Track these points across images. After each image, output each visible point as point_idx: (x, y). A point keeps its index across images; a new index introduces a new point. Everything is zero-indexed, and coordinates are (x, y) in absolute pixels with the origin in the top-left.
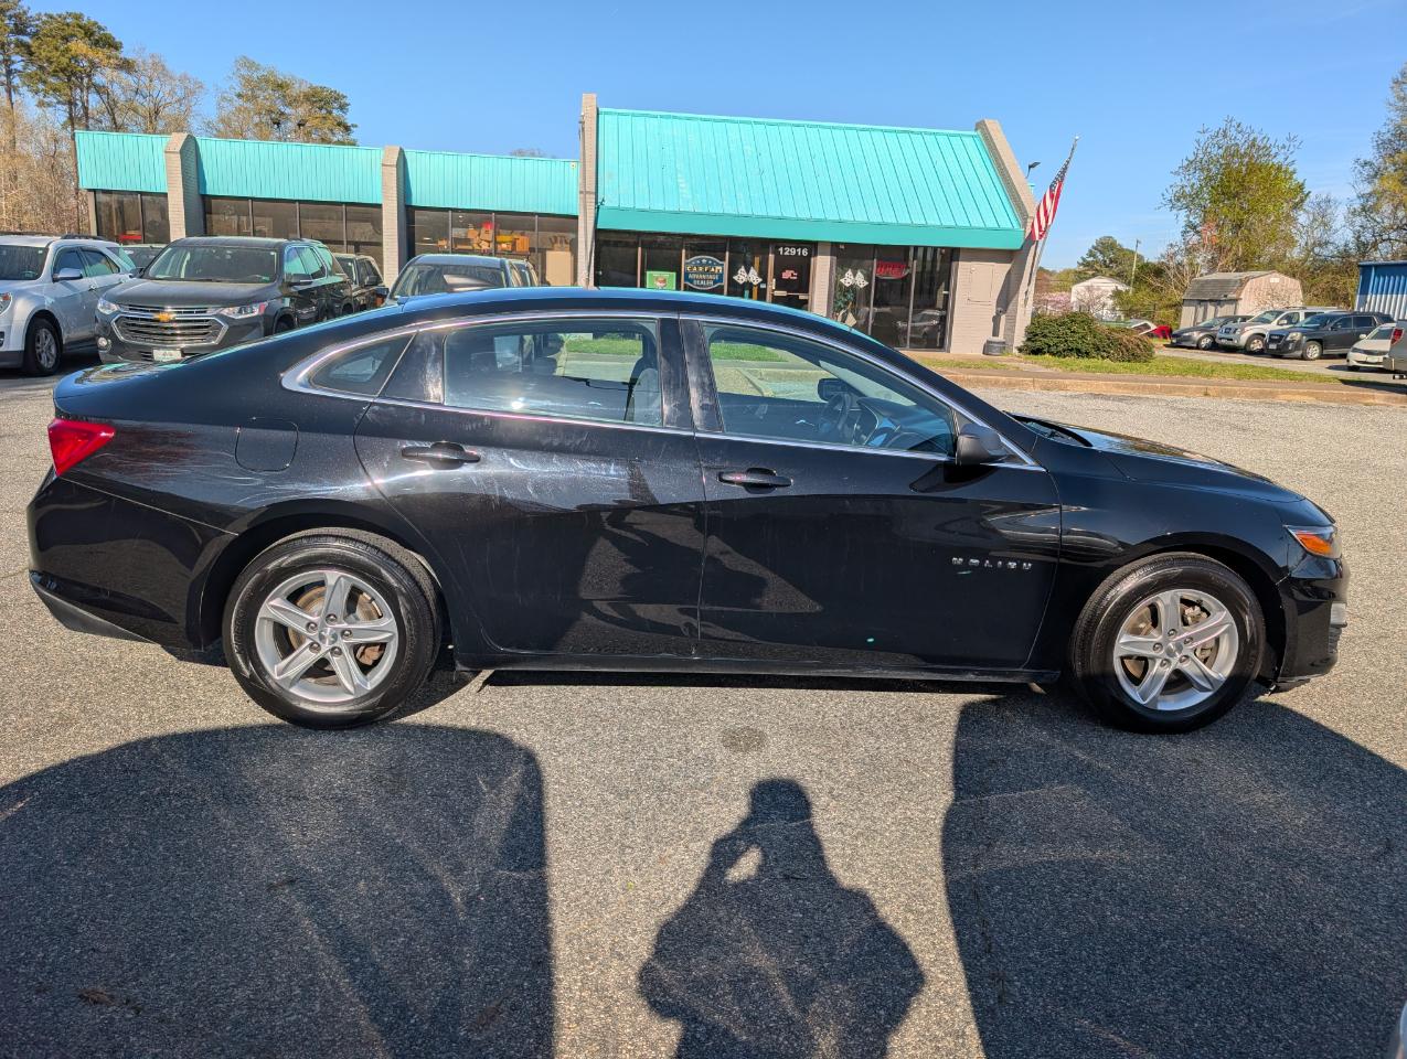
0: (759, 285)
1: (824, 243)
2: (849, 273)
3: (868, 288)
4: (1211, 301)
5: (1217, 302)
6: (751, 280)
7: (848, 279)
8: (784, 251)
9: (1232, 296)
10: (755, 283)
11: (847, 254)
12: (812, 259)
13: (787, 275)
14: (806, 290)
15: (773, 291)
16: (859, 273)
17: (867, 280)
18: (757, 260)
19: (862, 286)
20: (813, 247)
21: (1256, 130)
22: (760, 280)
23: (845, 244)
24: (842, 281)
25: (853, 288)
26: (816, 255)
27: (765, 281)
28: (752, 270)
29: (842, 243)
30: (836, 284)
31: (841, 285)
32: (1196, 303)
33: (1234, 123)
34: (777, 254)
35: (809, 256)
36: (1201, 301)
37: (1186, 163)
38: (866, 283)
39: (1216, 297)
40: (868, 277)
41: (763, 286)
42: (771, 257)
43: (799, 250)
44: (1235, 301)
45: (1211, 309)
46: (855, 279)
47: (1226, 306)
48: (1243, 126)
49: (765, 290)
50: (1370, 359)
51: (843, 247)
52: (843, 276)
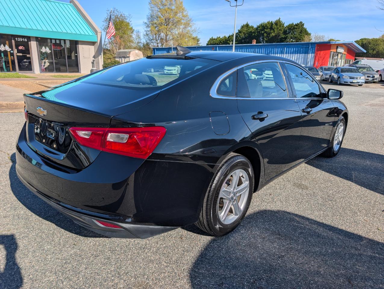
0: (10, 51)
1: (33, 37)
2: (44, 48)
3: (51, 53)
4: (123, 57)
5: (124, 57)
6: (7, 50)
7: (44, 50)
8: (18, 39)
9: (128, 56)
10: (9, 51)
11: (42, 41)
12: (29, 43)
13: (21, 48)
14: (29, 54)
15: (16, 53)
16: (47, 47)
17: (51, 50)
18: (7, 42)
19: (49, 52)
20: (29, 38)
21: (121, 12)
22: (10, 49)
23: (40, 38)
24: (42, 50)
25: (46, 53)
26: (30, 41)
27: (12, 50)
28: (6, 46)
29: (39, 37)
30: (40, 52)
31: (42, 52)
32: (119, 58)
33: (116, 9)
34: (15, 40)
35: (28, 42)
36: (120, 57)
37: (105, 19)
38: (50, 51)
39: (124, 56)
40: (50, 49)
41: (12, 52)
42: (13, 41)
43: (24, 39)
44: (129, 57)
45: (123, 59)
46: (46, 50)
47: (127, 58)
48: (118, 10)
49: (13, 53)
50: (169, 72)
51: (40, 39)
52: (42, 49)
